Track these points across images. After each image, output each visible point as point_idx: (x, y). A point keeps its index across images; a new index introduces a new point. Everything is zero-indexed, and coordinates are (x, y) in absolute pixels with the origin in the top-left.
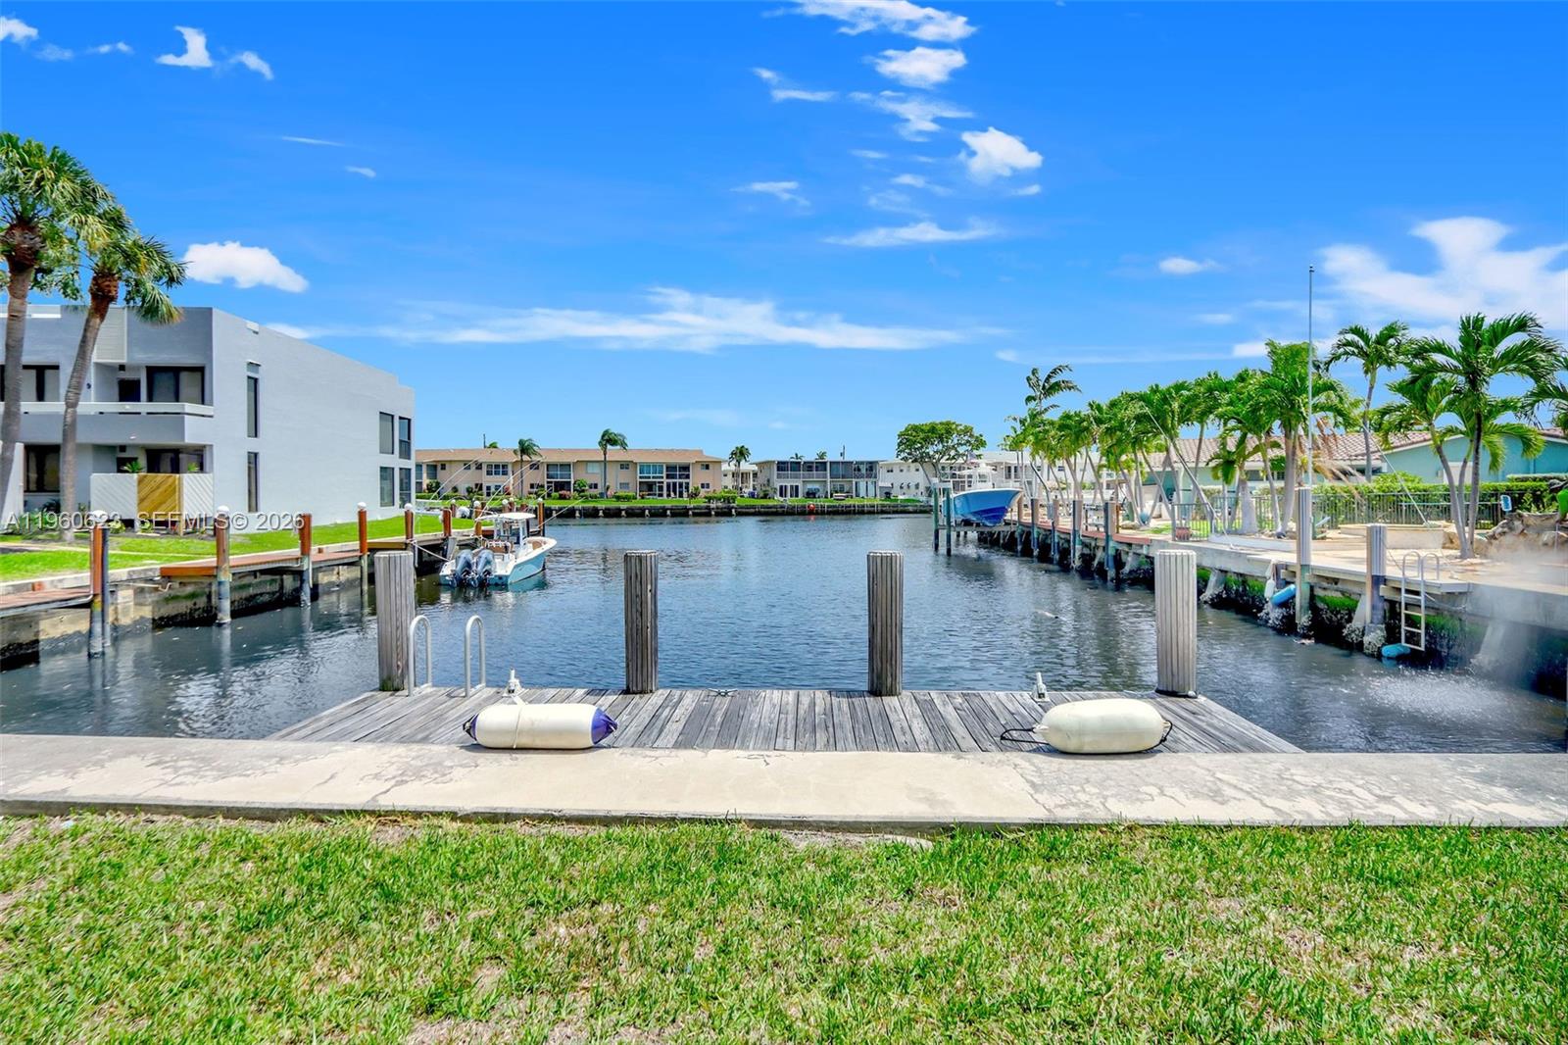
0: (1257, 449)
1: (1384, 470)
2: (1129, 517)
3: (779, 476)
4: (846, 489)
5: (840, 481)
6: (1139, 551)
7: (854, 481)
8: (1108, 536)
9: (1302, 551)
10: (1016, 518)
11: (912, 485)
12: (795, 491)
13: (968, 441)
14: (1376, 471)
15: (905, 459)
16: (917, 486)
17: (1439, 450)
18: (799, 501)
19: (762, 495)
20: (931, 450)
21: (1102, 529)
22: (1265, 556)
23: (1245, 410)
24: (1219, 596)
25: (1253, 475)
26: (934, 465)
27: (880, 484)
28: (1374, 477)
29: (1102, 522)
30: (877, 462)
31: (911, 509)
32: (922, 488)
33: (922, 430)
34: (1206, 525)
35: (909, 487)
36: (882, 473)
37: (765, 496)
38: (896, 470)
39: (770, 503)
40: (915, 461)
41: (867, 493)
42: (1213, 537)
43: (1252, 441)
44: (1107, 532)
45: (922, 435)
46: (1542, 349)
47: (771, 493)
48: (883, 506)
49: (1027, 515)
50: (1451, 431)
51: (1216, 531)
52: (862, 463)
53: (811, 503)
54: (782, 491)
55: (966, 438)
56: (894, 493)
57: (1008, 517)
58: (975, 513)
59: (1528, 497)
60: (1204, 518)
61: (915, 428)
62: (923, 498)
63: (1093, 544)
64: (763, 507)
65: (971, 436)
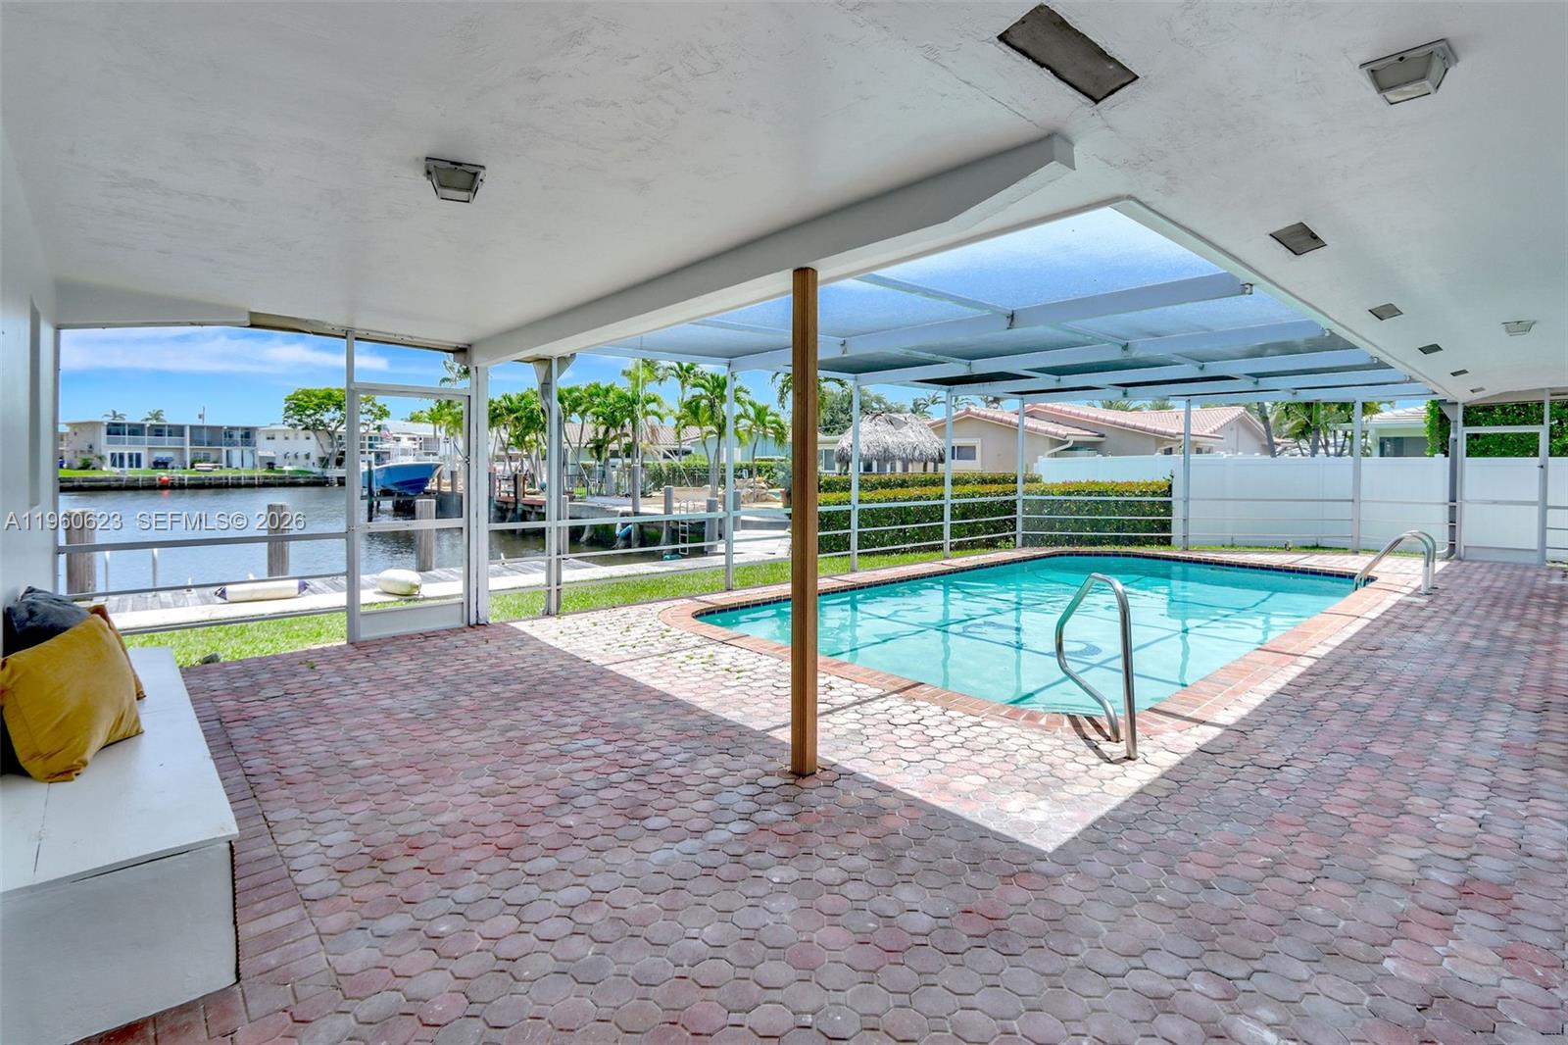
0: (615, 438)
1: (693, 452)
2: (532, 485)
3: (109, 442)
4: (213, 457)
5: (203, 449)
6: (540, 511)
7: (224, 449)
8: (517, 500)
9: (635, 504)
10: (435, 488)
11: (301, 454)
12: (137, 461)
13: (370, 410)
14: (687, 453)
15: (294, 426)
16: (307, 456)
17: (704, 443)
18: (143, 473)
19: (79, 464)
20: (326, 417)
21: (512, 495)
22: (617, 509)
23: (608, 411)
24: (591, 538)
25: (614, 454)
26: (331, 434)
27: (261, 453)
28: (683, 457)
29: (512, 489)
30: (255, 429)
31: (302, 481)
32: (314, 458)
33: (316, 396)
34: (584, 490)
35: (296, 456)
36: (260, 439)
37: (86, 466)
38: (279, 437)
39: (97, 475)
40: (306, 428)
41: (242, 463)
42: (589, 498)
43: (612, 433)
44: (516, 496)
45: (316, 401)
46: (745, 392)
47: (96, 462)
48: (266, 478)
49: (445, 485)
50: (711, 432)
51: (591, 494)
52: (237, 428)
53: (163, 475)
54: (118, 460)
55: (368, 407)
56: (278, 463)
57: (428, 488)
58: (396, 484)
59: (755, 470)
60: (584, 486)
61: (308, 394)
62: (317, 470)
63: (505, 507)
64: (85, 480)
65: (374, 405)
